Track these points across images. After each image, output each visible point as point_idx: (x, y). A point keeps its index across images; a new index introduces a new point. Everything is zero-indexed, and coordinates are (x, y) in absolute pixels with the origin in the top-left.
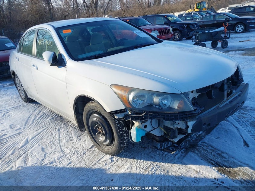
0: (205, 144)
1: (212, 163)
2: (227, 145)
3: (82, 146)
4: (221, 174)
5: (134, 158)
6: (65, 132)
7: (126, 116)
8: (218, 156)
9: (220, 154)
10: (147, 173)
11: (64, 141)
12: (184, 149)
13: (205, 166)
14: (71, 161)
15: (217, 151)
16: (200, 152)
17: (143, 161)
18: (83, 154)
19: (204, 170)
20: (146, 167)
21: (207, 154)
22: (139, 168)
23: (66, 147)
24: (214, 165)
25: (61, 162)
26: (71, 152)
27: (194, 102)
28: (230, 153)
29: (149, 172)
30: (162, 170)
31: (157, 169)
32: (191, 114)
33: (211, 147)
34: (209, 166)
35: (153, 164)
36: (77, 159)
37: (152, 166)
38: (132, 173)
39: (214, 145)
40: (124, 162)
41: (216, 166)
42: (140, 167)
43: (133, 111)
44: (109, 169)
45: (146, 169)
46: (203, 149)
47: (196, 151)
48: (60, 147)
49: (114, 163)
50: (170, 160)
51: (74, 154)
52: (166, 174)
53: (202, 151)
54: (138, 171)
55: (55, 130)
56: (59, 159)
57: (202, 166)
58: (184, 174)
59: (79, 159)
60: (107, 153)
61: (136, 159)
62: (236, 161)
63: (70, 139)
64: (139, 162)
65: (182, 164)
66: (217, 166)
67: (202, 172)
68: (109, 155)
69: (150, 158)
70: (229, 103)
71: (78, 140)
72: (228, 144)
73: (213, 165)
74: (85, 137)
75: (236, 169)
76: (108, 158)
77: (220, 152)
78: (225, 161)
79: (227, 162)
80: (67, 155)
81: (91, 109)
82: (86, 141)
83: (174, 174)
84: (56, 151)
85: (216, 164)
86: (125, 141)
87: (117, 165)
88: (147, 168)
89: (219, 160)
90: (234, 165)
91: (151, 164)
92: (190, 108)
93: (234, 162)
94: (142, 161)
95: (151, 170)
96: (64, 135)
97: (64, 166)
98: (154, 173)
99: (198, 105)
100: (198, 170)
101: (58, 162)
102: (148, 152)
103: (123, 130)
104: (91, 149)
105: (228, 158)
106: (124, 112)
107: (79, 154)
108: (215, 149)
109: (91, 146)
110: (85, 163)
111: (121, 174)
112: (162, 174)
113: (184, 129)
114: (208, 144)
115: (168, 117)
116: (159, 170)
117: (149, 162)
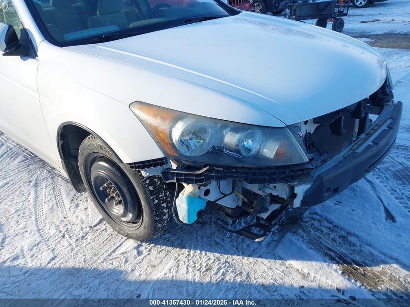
0: (315, 216)
1: (332, 256)
2: (357, 219)
3: (80, 219)
4: (349, 279)
5: (182, 246)
6: (48, 189)
7: (167, 173)
8: (341, 240)
9: (344, 237)
10: (208, 279)
11: (46, 208)
12: (277, 227)
13: (318, 263)
14: (56, 255)
15: (339, 230)
16: (309, 233)
17: (201, 253)
18: (83, 237)
19: (316, 272)
20: (205, 267)
21: (321, 238)
22: (192, 268)
23: (47, 221)
24: (336, 260)
25: (35, 256)
26: (57, 234)
27: (309, 142)
28: (363, 235)
29: (211, 277)
30: (238, 272)
31: (227, 271)
32: (302, 170)
33: (328, 222)
34: (325, 261)
35: (219, 260)
36: (69, 248)
37: (218, 264)
38: (179, 279)
39: (333, 217)
40: (162, 255)
41: (338, 263)
42: (195, 266)
43: (182, 163)
44: (133, 270)
45: (207, 270)
46: (313, 226)
47: (300, 231)
48: (35, 223)
49: (142, 257)
50: (252, 249)
51: (63, 236)
52: (245, 281)
53: (312, 230)
54: (191, 276)
55: (28, 185)
56: (31, 249)
57: (314, 263)
58: (280, 281)
59: (73, 249)
60: (129, 237)
61: (186, 248)
62: (375, 252)
63: (57, 204)
64: (192, 255)
65: (275, 258)
66: (341, 262)
67: (312, 275)
68: (132, 240)
69: (214, 245)
70: (372, 144)
71: (73, 207)
72: (359, 217)
73: (333, 260)
74: (87, 200)
75: (377, 269)
76: (131, 248)
77: (344, 234)
78: (354, 251)
79: (358, 254)
80: (48, 240)
81: (92, 151)
82: (89, 209)
83: (261, 281)
84: (27, 231)
85: (339, 258)
86: (164, 217)
87: (149, 262)
88: (209, 269)
89: (343, 250)
90: (372, 261)
91: (215, 260)
92: (301, 157)
93: (371, 254)
94: (199, 252)
95: (216, 273)
96: (45, 195)
97: (41, 266)
98: (223, 279)
99: (315, 150)
100: (306, 271)
101: (29, 256)
102: (209, 231)
103: (160, 196)
104: (98, 227)
105: (361, 246)
106: (161, 165)
107: (73, 237)
108: (335, 226)
109: (98, 220)
110: (84, 257)
111: (157, 281)
112: (238, 281)
113: (286, 199)
114: (321, 216)
115: (254, 177)
116: (232, 272)
117: (211, 255)
